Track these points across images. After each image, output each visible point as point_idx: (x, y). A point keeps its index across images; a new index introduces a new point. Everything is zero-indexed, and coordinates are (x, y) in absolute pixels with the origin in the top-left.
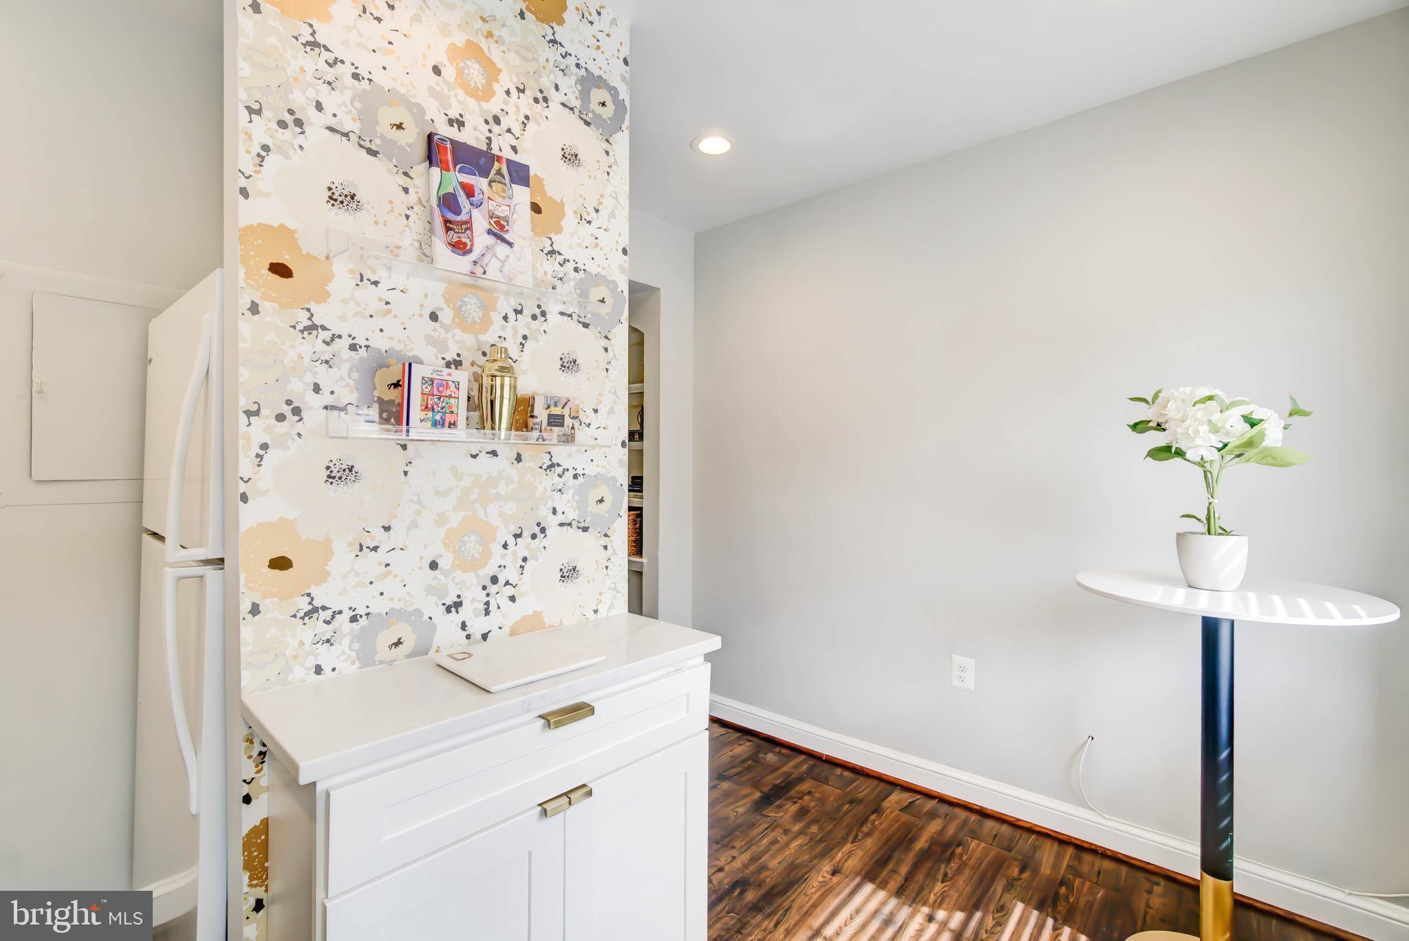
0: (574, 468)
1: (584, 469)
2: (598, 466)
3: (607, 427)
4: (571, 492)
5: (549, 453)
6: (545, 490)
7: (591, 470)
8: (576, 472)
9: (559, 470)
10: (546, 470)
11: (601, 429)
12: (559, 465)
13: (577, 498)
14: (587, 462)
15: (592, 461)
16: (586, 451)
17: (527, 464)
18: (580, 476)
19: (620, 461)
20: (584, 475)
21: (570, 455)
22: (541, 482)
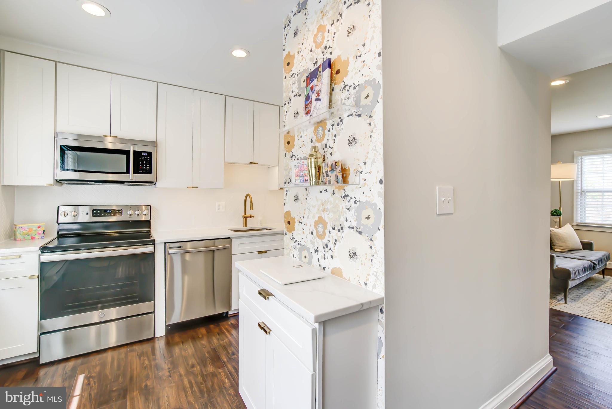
0: (354, 197)
1: (359, 198)
2: (366, 196)
3: (371, 171)
4: (353, 210)
5: (344, 189)
6: (343, 208)
7: (363, 199)
8: (355, 200)
9: (348, 198)
10: (343, 198)
11: (368, 174)
12: (348, 196)
13: (356, 214)
14: (361, 194)
15: (363, 193)
16: (360, 188)
17: (336, 195)
18: (357, 202)
19: (379, 192)
20: (359, 201)
21: (353, 190)
22: (341, 204)
